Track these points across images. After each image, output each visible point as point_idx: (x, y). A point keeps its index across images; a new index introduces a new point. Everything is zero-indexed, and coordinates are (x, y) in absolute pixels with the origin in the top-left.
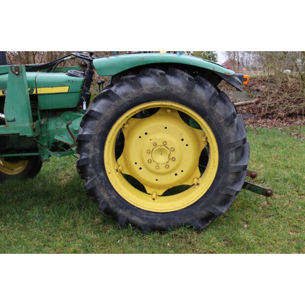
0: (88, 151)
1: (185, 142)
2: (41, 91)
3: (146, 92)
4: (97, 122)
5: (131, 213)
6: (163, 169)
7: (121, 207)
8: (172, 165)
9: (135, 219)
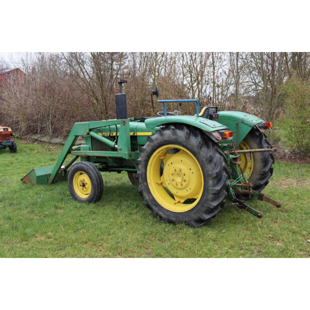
1: (192, 171)
2: (139, 134)
5: (159, 209)
7: (154, 205)
8: (184, 184)
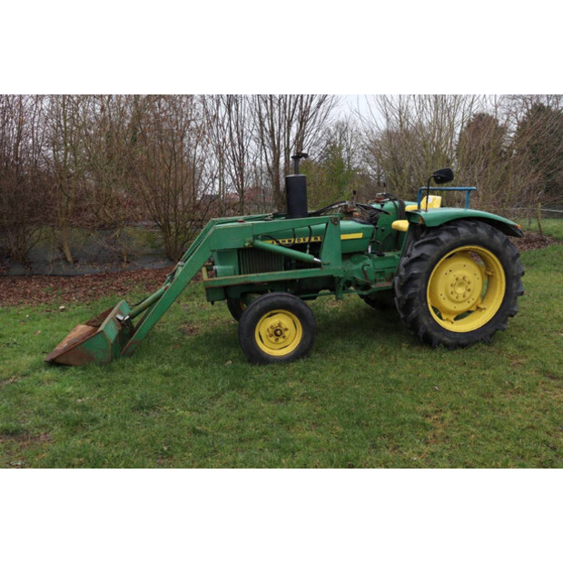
0: (416, 286)
1: (477, 277)
3: (462, 238)
4: (425, 263)
5: (442, 335)
6: (461, 298)
8: (468, 294)
9: (446, 339)
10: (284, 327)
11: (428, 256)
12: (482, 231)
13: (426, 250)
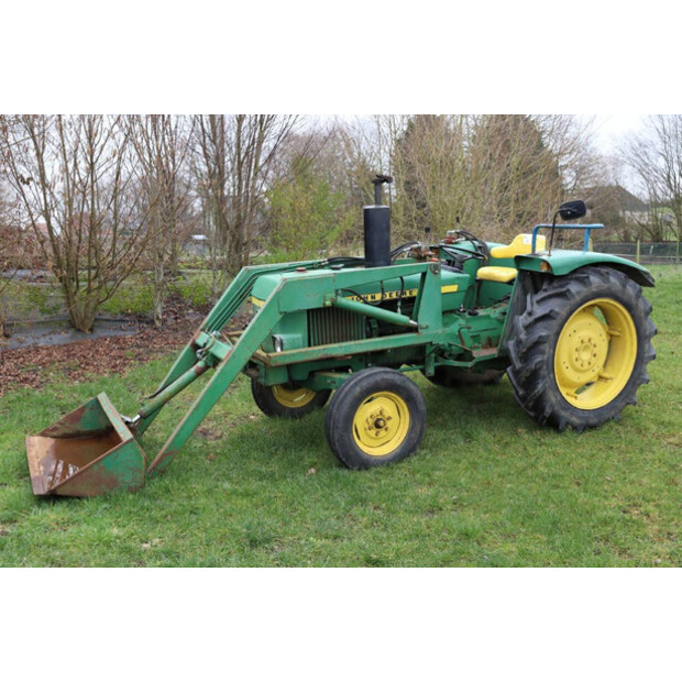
4: (555, 322)
6: (586, 366)
7: (563, 409)
8: (593, 361)
9: (574, 419)
10: (386, 414)
11: (558, 314)
12: (615, 280)
13: (555, 305)
